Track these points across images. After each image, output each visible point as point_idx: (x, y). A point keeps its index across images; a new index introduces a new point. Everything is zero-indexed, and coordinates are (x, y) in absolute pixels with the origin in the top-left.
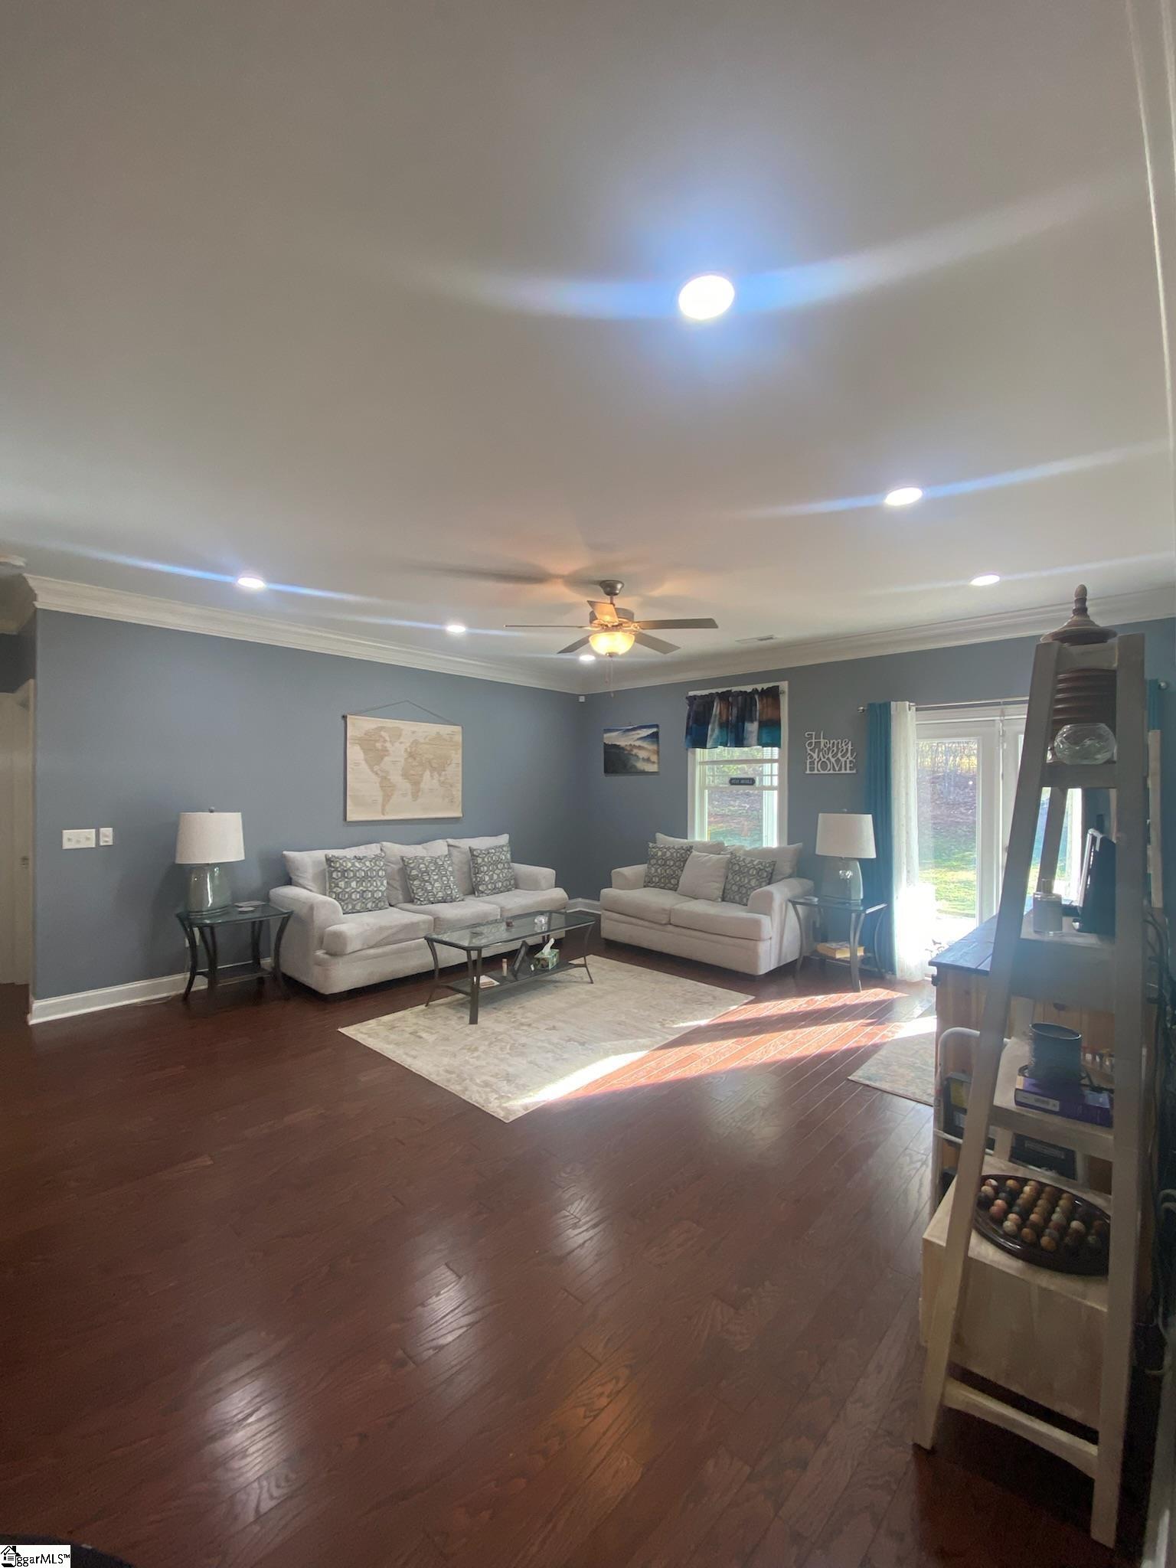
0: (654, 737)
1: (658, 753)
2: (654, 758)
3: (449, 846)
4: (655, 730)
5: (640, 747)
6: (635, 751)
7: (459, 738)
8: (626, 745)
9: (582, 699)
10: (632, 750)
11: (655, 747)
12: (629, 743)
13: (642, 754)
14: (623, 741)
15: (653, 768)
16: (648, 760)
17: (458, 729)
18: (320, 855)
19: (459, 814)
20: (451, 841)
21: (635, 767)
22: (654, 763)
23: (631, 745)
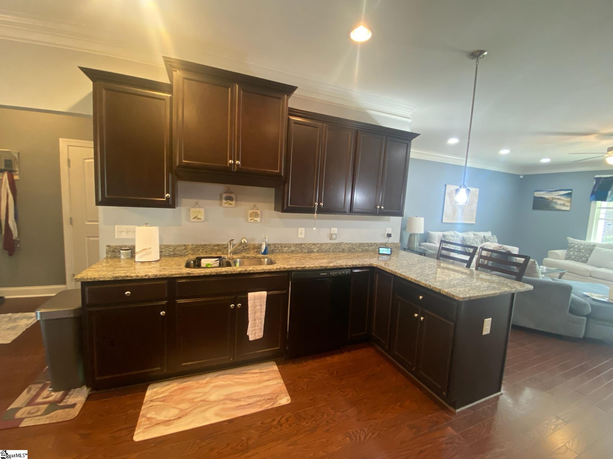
0: (569, 195)
1: (570, 202)
2: (569, 204)
3: (474, 234)
4: (570, 191)
5: (558, 199)
6: (555, 201)
7: (477, 193)
8: (550, 198)
9: (521, 177)
10: (553, 200)
11: (569, 199)
12: (551, 197)
13: (559, 202)
14: (547, 196)
15: (568, 209)
16: (564, 205)
17: (478, 189)
18: (441, 234)
19: (474, 222)
20: (474, 233)
21: (554, 208)
22: (568, 206)
23: (552, 198)
